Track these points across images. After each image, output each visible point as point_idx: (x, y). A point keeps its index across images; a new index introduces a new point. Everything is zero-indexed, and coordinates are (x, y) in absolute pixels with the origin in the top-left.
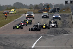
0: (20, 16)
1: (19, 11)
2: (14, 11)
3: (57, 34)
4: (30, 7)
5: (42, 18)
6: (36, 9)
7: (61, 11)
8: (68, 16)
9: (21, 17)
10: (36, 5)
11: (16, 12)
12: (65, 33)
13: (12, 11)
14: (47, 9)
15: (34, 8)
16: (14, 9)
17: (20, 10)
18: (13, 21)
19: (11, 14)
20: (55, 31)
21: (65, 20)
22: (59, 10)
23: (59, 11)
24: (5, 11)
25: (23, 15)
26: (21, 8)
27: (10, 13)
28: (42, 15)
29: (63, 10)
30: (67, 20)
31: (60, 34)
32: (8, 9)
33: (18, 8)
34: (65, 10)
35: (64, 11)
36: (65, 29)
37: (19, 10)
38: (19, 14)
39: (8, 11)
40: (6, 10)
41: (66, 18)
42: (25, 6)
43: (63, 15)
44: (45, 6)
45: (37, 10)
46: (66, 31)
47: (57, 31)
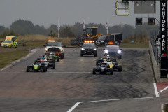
0: (27, 52)
1: (24, 41)
3: (116, 96)
4: (52, 32)
5: (82, 55)
6: (66, 37)
7: (125, 42)
8: (143, 54)
9: (29, 55)
10: (67, 27)
11: (16, 42)
12: (136, 94)
13: (8, 41)
14: (93, 37)
15: (60, 33)
16: (12, 37)
17: (27, 38)
18: (11, 65)
19: (6, 47)
20: (111, 90)
21: (135, 65)
22: (121, 39)
23: (120, 42)
25: (34, 51)
26: (29, 34)
27: (3, 44)
28: (83, 49)
29: (132, 39)
30: (141, 64)
31: (123, 96)
34: (135, 38)
35: (133, 41)
36: (136, 86)
38: (23, 47)
41: (138, 60)
42: (39, 30)
43: (131, 51)
44: (86, 29)
45: (68, 38)
46: (137, 90)
47: (116, 89)
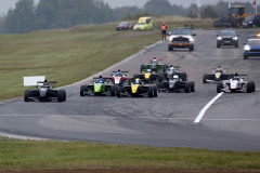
2: (148, 22)
4: (192, 12)
11: (151, 25)
13: (142, 23)
14: (239, 17)
19: (139, 30)
24: (123, 24)
27: (136, 27)
32: (129, 18)
33: (158, 16)
37: (159, 20)
39: (131, 22)
40: (125, 20)
44: (232, 8)
